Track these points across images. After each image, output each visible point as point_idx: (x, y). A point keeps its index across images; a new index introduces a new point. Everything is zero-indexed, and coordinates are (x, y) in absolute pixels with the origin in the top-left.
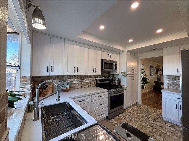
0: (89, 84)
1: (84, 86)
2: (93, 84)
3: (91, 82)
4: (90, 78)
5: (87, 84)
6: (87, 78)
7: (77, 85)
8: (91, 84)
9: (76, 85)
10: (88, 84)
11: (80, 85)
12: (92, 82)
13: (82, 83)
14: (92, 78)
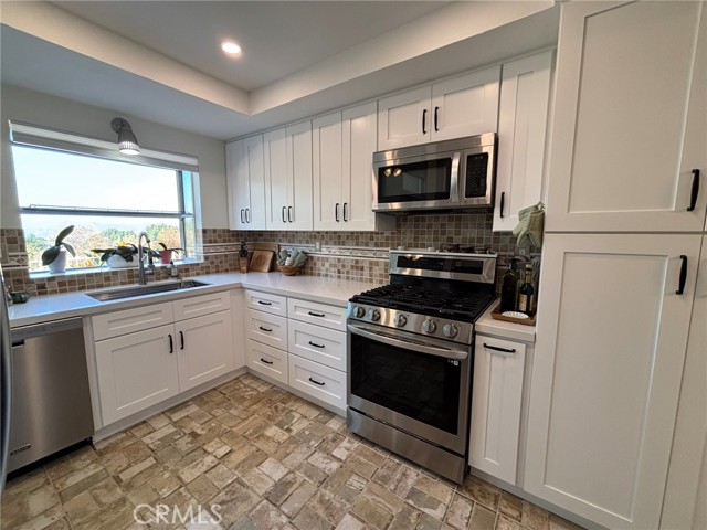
0: (366, 272)
1: (348, 272)
2: (383, 272)
3: (371, 263)
4: (367, 245)
5: (357, 268)
6: (357, 244)
7: (327, 265)
8: (371, 269)
9: (323, 265)
10: (362, 269)
11: (335, 266)
12: (377, 264)
13: (339, 260)
14: (376, 245)
